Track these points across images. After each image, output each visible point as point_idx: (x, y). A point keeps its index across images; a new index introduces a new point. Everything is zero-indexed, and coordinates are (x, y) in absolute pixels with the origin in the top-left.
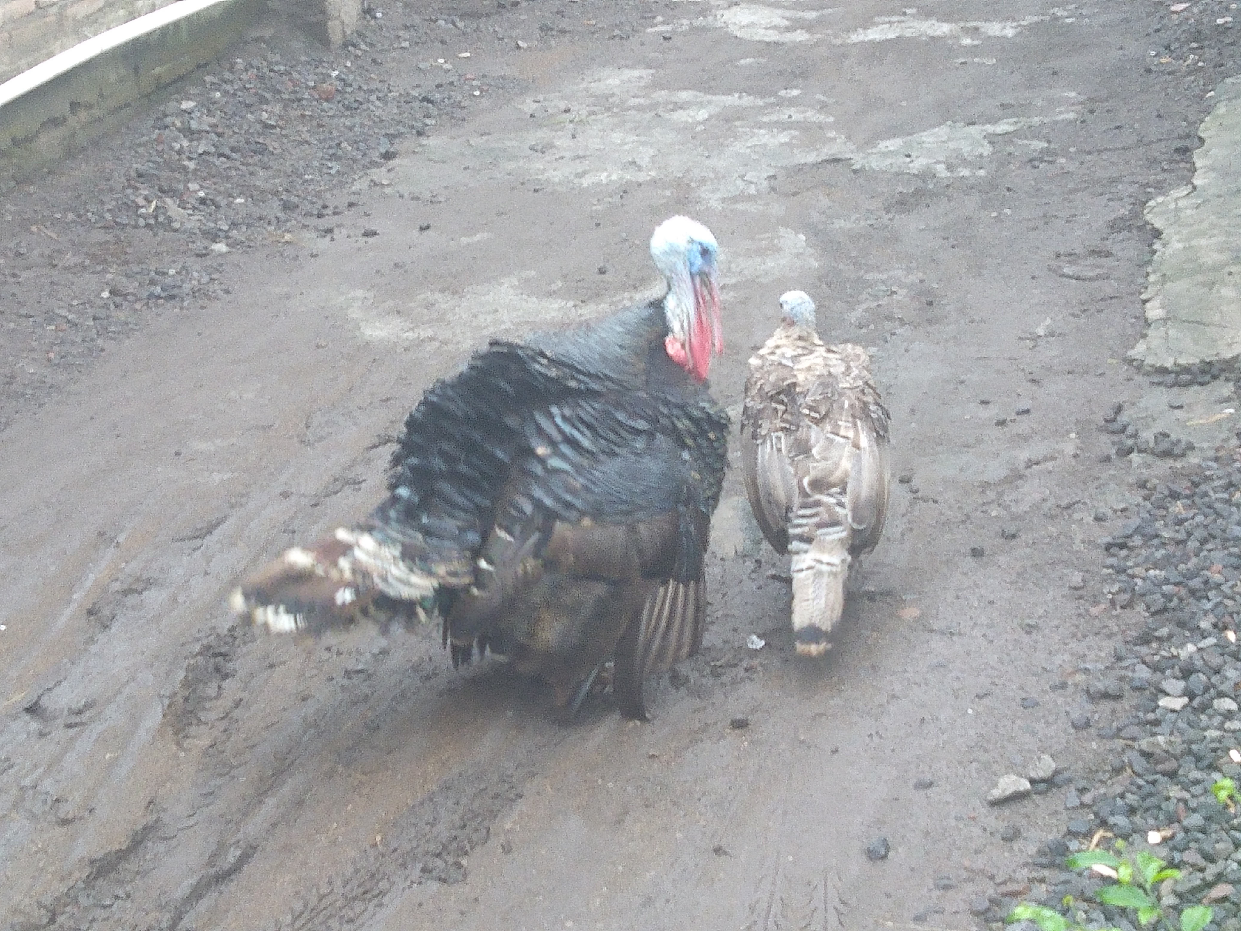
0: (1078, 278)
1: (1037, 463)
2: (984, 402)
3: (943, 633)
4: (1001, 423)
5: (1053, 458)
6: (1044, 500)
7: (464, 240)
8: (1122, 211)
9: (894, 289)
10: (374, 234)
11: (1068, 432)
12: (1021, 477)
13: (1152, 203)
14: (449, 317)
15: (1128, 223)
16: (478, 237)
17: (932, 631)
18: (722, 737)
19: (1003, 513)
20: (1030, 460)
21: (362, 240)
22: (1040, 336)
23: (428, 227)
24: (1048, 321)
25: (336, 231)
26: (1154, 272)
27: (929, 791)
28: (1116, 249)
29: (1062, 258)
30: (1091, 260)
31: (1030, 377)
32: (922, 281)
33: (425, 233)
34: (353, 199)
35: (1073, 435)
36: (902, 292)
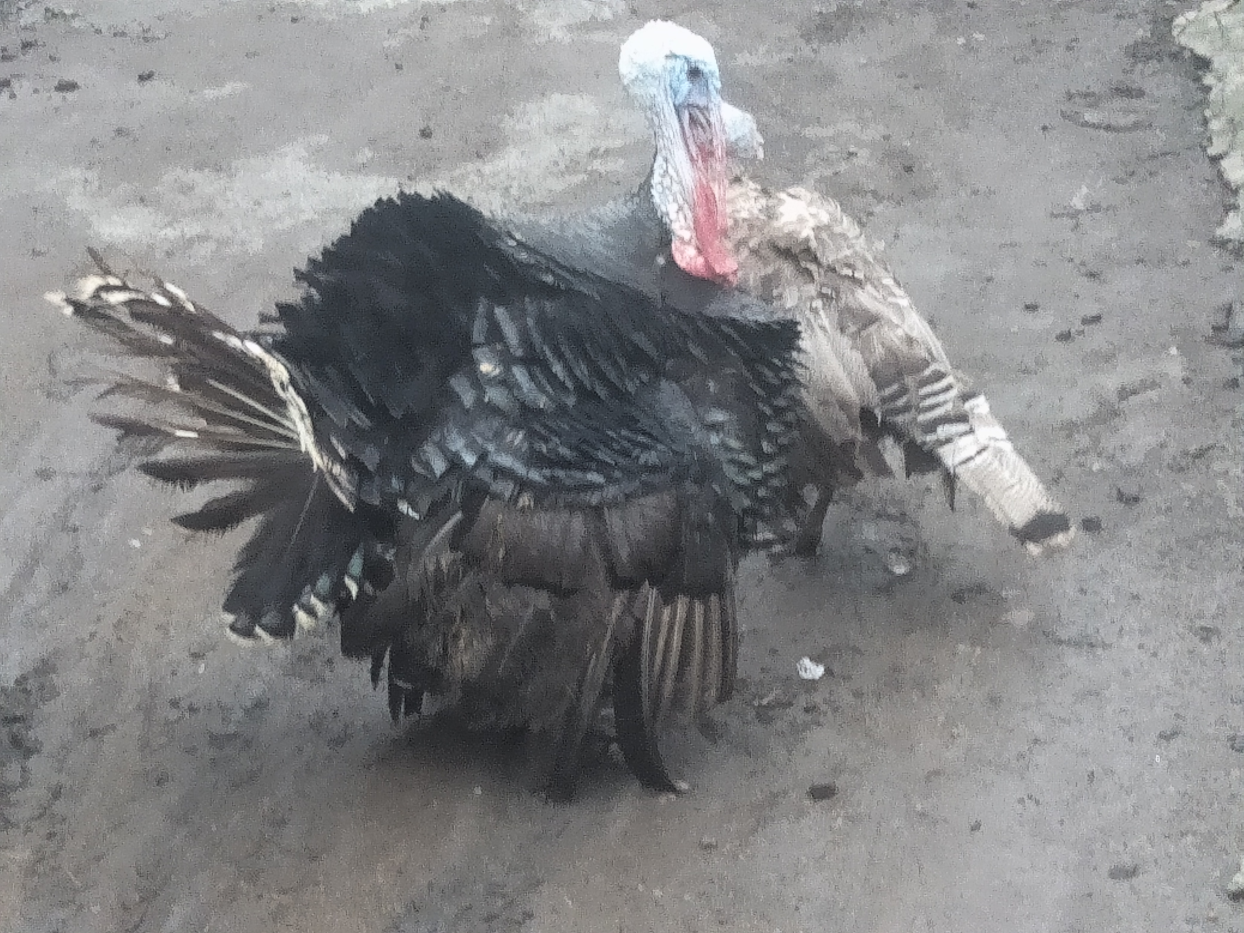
0: (1108, 128)
1: (1134, 392)
2: (1031, 308)
3: (1077, 644)
4: (1065, 337)
5: (1154, 385)
6: (1162, 446)
7: (210, 93)
8: (1140, 32)
9: (852, 149)
10: (71, 86)
11: (1165, 347)
12: (1116, 414)
13: (1180, 20)
14: (220, 204)
15: (1156, 49)
16: (227, 89)
17: (1060, 642)
18: (801, 813)
19: (1108, 466)
20: (1123, 389)
21: (57, 97)
22: (1079, 212)
23: (150, 76)
24: (1085, 190)
25: (15, 84)
26: (1215, 116)
27: (1135, 881)
28: (1149, 85)
29: (1077, 99)
30: (1119, 103)
31: (1083, 270)
32: (886, 138)
33: (148, 84)
34: (28, 36)
35: (1174, 351)
36: (864, 153)
